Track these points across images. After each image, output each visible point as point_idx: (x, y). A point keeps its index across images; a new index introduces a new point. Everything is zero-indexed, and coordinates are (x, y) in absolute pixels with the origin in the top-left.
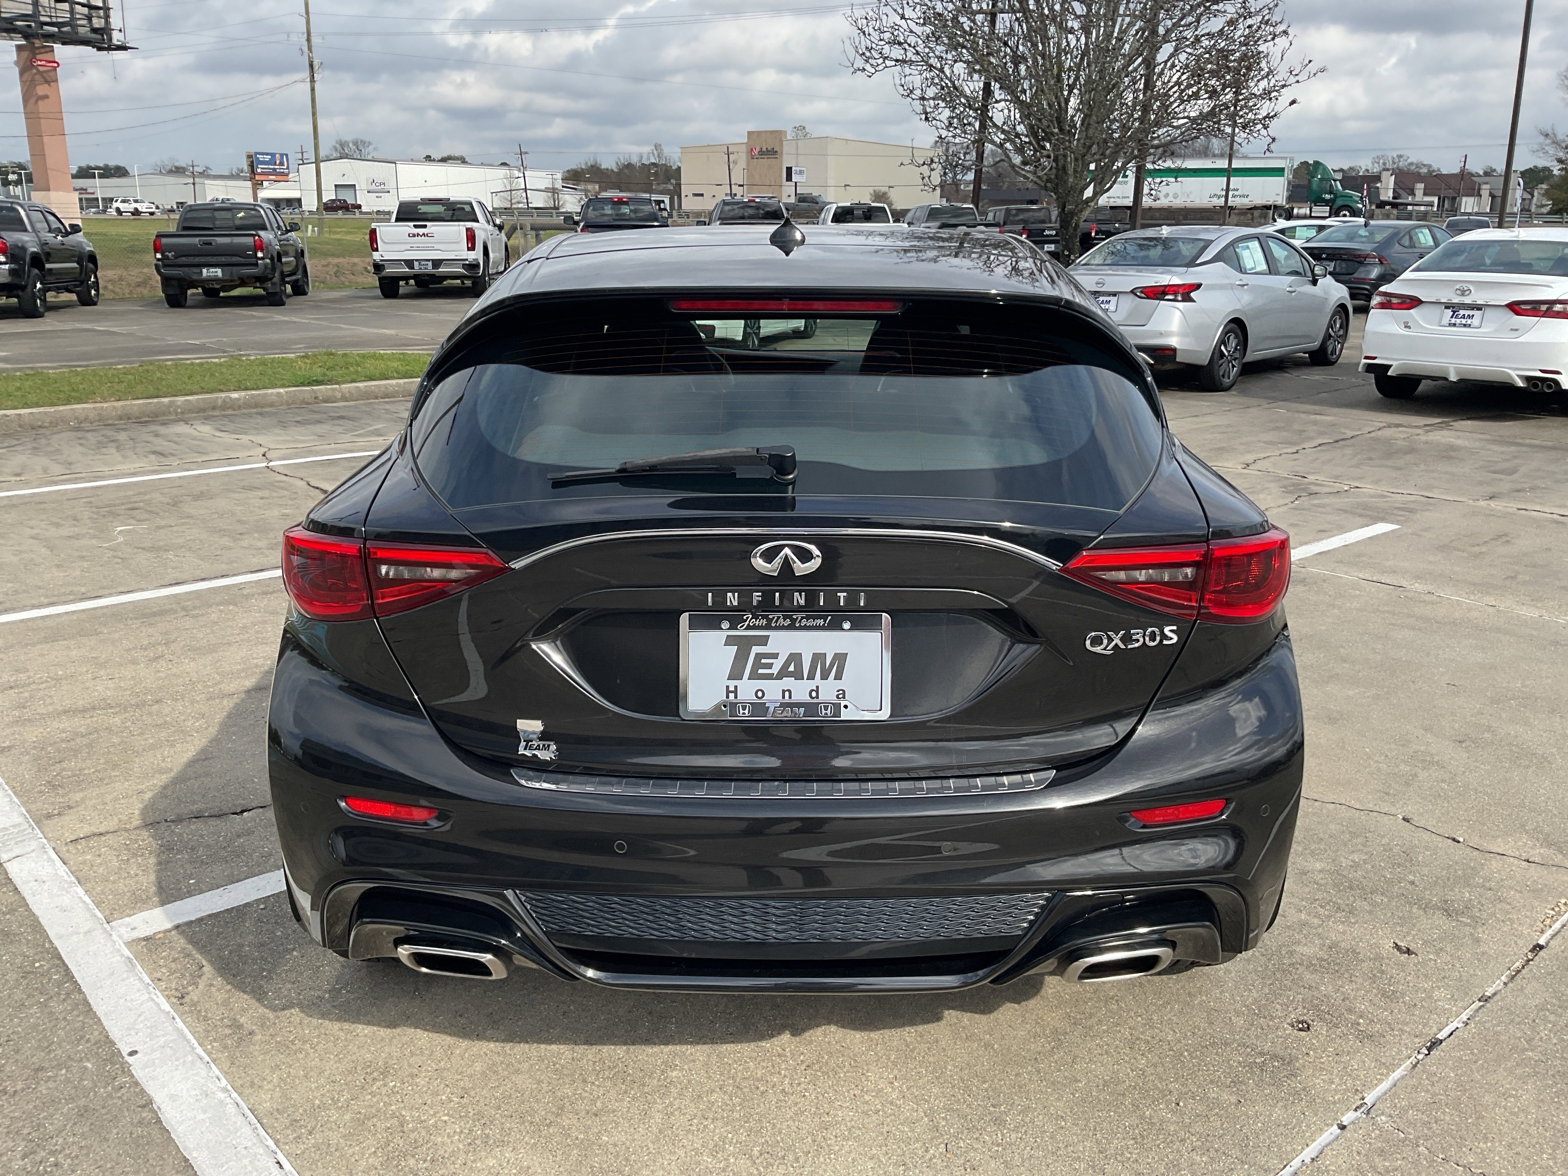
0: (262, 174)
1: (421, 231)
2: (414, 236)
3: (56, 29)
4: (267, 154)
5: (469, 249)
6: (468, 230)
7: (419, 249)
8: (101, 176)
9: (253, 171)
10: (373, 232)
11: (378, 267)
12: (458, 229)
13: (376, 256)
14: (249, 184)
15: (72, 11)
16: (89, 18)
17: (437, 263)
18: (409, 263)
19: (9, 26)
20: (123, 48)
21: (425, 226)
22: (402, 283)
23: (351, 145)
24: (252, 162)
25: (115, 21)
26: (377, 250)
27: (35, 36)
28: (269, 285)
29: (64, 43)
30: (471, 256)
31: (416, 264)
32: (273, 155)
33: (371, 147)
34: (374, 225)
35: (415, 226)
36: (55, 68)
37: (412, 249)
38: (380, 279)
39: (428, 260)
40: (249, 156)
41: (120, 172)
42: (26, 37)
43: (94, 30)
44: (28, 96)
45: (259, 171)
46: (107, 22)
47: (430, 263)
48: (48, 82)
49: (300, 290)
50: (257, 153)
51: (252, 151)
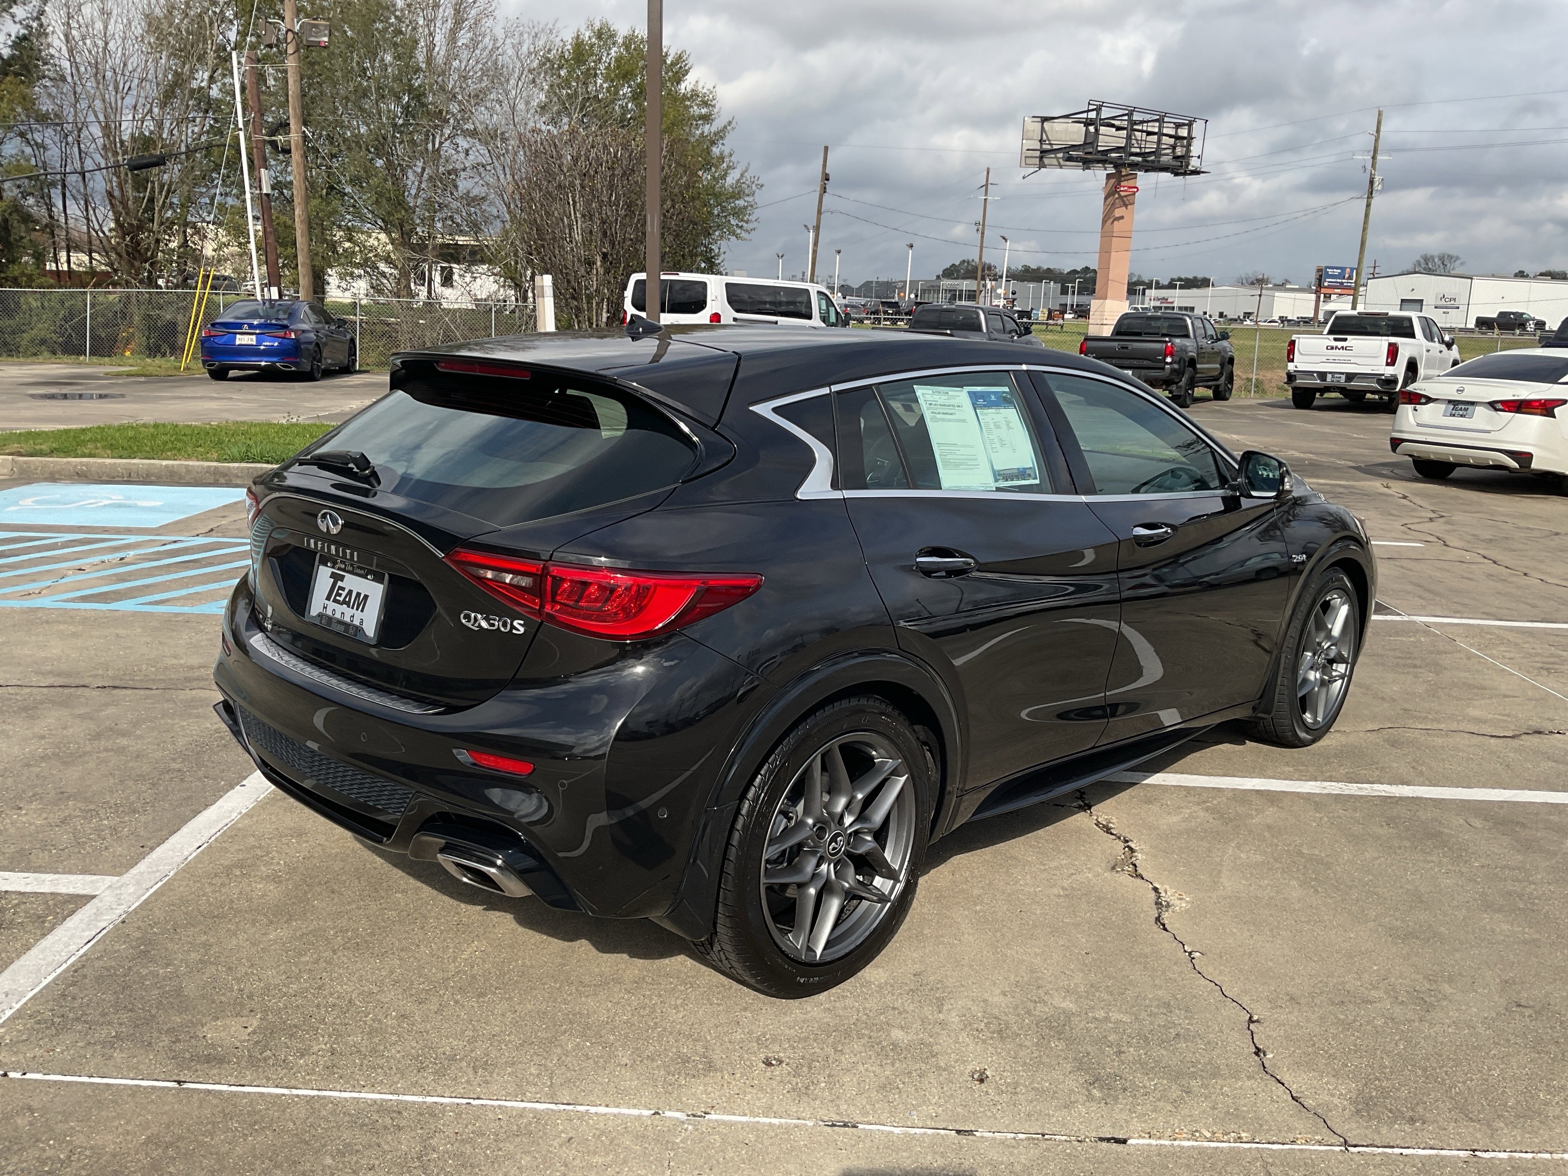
0: (1328, 287)
1: (1340, 344)
2: (1332, 348)
3: (1140, 159)
4: (1337, 268)
5: (1388, 364)
6: (1390, 344)
7: (1334, 362)
8: (1181, 287)
9: (1320, 285)
10: (1292, 343)
11: (1291, 377)
12: (1381, 344)
13: (1291, 367)
14: (1313, 296)
15: (1159, 142)
16: (1174, 147)
17: (1350, 377)
18: (1322, 375)
19: (1104, 157)
20: (1196, 172)
21: (1345, 340)
22: (1318, 395)
23: (1436, 260)
24: (1321, 275)
25: (1195, 150)
26: (1292, 361)
27: (1123, 165)
28: (1174, 387)
29: (1146, 171)
30: (1389, 371)
31: (1329, 377)
32: (1343, 269)
33: (1458, 262)
34: (1294, 337)
35: (1335, 340)
36: (1134, 193)
37: (1328, 361)
38: (1294, 389)
39: (1342, 373)
40: (1319, 270)
41: (1205, 283)
42: (1116, 166)
43: (1176, 158)
44: (1108, 217)
45: (1326, 284)
46: (1188, 151)
47: (1343, 377)
48: (1126, 206)
49: (1220, 395)
50: (1327, 267)
51: (1323, 265)
